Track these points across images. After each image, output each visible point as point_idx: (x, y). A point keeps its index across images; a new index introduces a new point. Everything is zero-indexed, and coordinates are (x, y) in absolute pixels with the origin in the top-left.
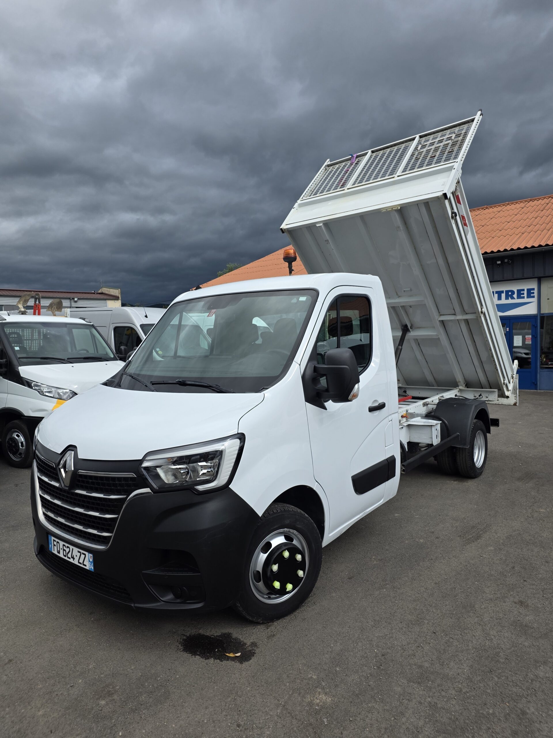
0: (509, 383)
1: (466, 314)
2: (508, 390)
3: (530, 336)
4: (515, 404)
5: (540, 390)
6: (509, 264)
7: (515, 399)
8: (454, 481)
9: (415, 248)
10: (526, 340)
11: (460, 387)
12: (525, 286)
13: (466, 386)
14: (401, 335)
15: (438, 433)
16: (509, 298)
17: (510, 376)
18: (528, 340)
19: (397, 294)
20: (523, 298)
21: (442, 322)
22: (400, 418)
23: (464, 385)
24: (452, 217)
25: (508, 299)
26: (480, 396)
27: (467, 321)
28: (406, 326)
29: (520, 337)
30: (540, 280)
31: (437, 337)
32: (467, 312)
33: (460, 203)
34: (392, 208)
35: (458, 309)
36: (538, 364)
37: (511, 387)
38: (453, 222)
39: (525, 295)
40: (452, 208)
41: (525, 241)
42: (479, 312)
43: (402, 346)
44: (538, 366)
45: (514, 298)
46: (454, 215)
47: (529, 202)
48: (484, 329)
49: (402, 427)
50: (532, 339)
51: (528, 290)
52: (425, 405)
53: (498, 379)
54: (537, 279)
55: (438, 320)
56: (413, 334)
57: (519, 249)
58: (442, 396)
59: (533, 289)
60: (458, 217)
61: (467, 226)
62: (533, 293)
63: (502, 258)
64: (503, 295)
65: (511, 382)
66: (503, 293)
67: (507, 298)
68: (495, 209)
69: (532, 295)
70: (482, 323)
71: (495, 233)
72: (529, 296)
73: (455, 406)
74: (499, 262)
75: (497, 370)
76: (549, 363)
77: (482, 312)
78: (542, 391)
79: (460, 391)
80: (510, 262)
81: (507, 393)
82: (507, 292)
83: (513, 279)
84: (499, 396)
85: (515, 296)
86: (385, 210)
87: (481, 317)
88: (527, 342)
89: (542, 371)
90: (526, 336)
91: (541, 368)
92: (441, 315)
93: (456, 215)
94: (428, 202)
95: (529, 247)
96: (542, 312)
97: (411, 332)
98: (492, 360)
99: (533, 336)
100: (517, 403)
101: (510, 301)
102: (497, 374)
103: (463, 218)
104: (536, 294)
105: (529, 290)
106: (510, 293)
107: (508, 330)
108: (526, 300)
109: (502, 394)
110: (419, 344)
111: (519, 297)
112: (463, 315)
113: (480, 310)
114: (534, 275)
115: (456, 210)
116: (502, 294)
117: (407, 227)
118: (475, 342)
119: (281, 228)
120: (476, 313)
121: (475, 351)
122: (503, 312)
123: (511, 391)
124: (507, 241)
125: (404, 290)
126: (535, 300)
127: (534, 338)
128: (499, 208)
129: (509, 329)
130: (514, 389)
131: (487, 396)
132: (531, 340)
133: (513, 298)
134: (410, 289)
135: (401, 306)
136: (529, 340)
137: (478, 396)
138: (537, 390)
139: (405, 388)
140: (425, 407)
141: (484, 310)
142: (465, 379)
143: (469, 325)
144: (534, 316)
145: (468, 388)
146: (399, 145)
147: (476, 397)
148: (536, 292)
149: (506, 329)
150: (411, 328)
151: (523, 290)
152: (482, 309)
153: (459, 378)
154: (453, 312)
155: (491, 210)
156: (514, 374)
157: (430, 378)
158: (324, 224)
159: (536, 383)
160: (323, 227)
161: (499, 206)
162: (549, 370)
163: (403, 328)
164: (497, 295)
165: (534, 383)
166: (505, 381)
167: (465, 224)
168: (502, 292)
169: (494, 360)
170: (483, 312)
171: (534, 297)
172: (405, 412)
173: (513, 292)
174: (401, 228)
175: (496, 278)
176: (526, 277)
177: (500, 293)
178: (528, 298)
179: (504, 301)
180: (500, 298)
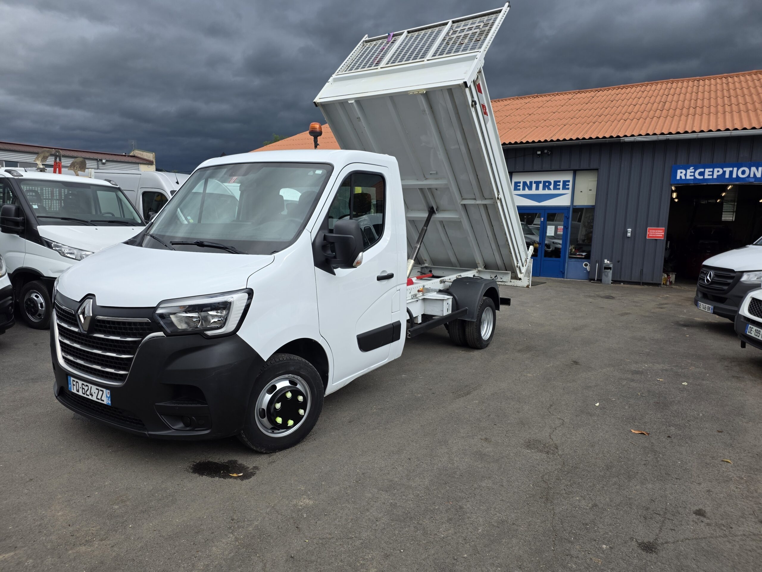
0: (523, 266)
1: (485, 199)
2: (521, 273)
3: (562, 227)
4: (528, 287)
5: (566, 278)
6: (548, 155)
7: (528, 282)
8: (463, 351)
9: (440, 133)
10: (558, 231)
11: (479, 269)
12: (562, 177)
13: (484, 268)
14: (427, 216)
15: (449, 307)
16: (546, 188)
17: (523, 260)
18: (559, 231)
19: (424, 177)
20: (559, 189)
21: (464, 206)
22: (417, 292)
23: (483, 267)
24: (472, 106)
25: (545, 190)
26: (495, 277)
27: (485, 206)
28: (432, 208)
29: (553, 227)
30: (575, 172)
31: (459, 220)
32: (486, 198)
33: (481, 93)
34: (418, 92)
35: (478, 194)
36: (567, 254)
37: (524, 270)
38: (473, 110)
39: (561, 187)
40: (472, 97)
41: (565, 132)
42: (495, 198)
43: (427, 227)
44: (567, 256)
46: (473, 103)
47: (577, 94)
48: (500, 215)
49: (418, 300)
50: (563, 229)
51: (563, 181)
52: (441, 282)
53: (512, 262)
54: (573, 171)
55: (460, 203)
56: (438, 216)
57: (558, 140)
58: (460, 276)
59: (569, 181)
60: (478, 106)
61: (487, 115)
62: (568, 185)
63: (542, 149)
64: (541, 186)
65: (524, 266)
66: (541, 183)
67: (544, 189)
68: (545, 98)
69: (567, 187)
70: (498, 209)
71: (540, 123)
72: (564, 188)
73: (468, 283)
74: (539, 153)
75: (511, 253)
76: (578, 253)
77: (498, 198)
78: (569, 280)
79: (479, 272)
80: (549, 154)
81: (520, 276)
82: (545, 182)
83: (551, 170)
84: (512, 278)
85: (552, 187)
86: (412, 93)
87: (497, 202)
88: (558, 233)
89: (570, 260)
90: (559, 227)
91: (570, 257)
92: (463, 199)
93: (476, 104)
94: (451, 89)
95: (567, 139)
96: (575, 204)
97: (437, 214)
98: (507, 244)
99: (565, 227)
100: (529, 285)
101: (547, 192)
102: (511, 257)
103: (483, 107)
104: (570, 186)
105: (565, 182)
107: (542, 220)
108: (561, 191)
109: (516, 277)
110: (444, 226)
111: (555, 188)
112: (482, 200)
113: (496, 196)
114: (570, 168)
115: (476, 99)
116: (540, 184)
117: (433, 112)
118: (493, 226)
119: (314, 101)
120: (493, 199)
121: (492, 235)
122: (539, 202)
123: (524, 274)
124: (549, 132)
125: (431, 172)
126: (569, 192)
127: (566, 228)
128: (549, 98)
129: (544, 219)
130: (527, 271)
131: (502, 277)
132: (562, 231)
133: (549, 189)
134: (436, 173)
135: (427, 188)
136: (561, 231)
137: (493, 278)
138: (564, 278)
139: (431, 268)
140: (442, 284)
141: (501, 196)
142: (484, 261)
143: (487, 210)
144: (568, 208)
145: (486, 269)
146: (433, 28)
147: (492, 278)
148: (571, 184)
149: (541, 219)
150: (437, 211)
151: (560, 182)
152: (498, 195)
153: (479, 260)
154: (473, 197)
155: (541, 98)
156: (527, 259)
157: (453, 259)
158: (355, 101)
159: (563, 272)
160: (355, 104)
161: (549, 95)
162: (576, 259)
163: (429, 210)
164: (535, 184)
165: (562, 272)
166: (518, 264)
167: (485, 113)
169: (509, 244)
170: (500, 198)
171: (568, 189)
172: (422, 287)
173: (550, 183)
174: (427, 112)
175: (535, 168)
176: (562, 169)
177: (537, 183)
178: (563, 189)
179: (541, 191)
180: (537, 188)
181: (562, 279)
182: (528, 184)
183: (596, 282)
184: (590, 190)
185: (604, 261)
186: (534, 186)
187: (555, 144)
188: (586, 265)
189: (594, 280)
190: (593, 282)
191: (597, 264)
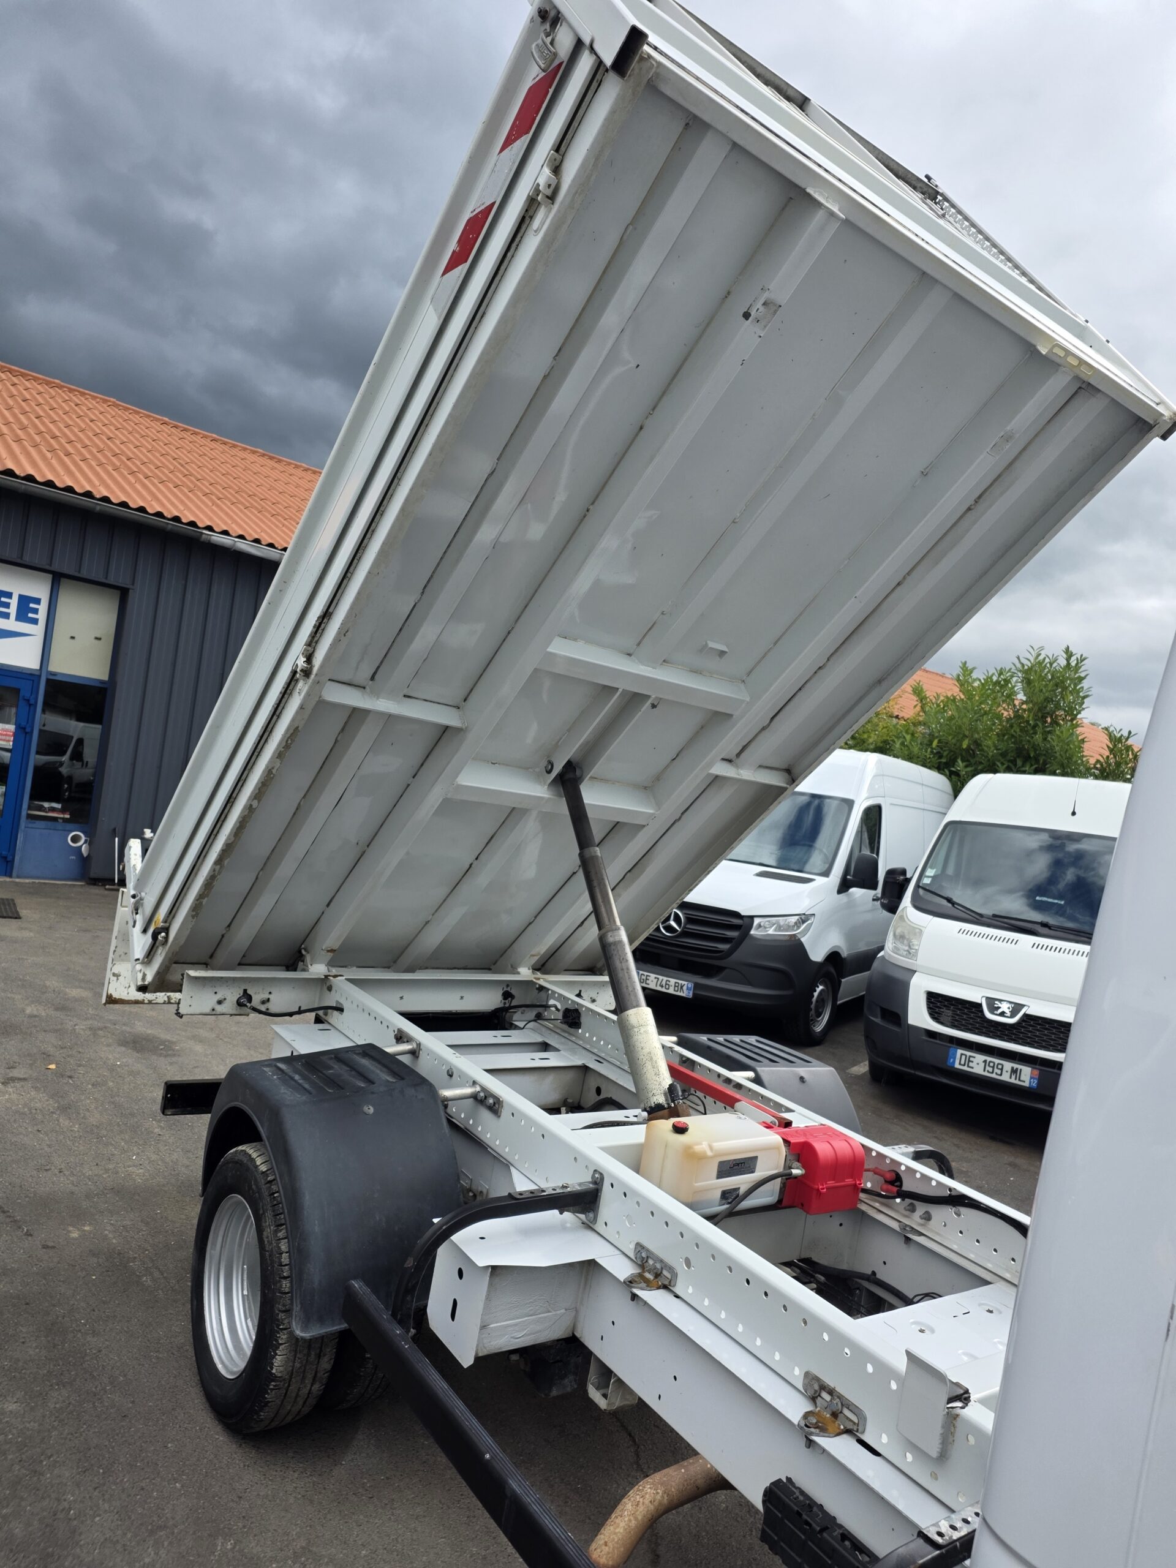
3: (13, 728)
5: (18, 877)
12: (20, 586)
30: (58, 579)
36: (25, 806)
39: (13, 610)
44: (24, 812)
50: (15, 735)
51: (21, 597)
54: (50, 576)
59: (38, 601)
62: (36, 611)
69: (30, 615)
78: (27, 881)
89: (30, 825)
91: (29, 817)
96: (53, 667)
99: (16, 727)
104: (42, 616)
105: (24, 601)
108: (11, 625)
114: (51, 565)
126: (38, 630)
127: (21, 732)
132: (12, 739)
136: (8, 738)
138: (10, 876)
144: (31, 674)
148: (43, 608)
151: (9, 595)
159: (9, 858)
162: (49, 823)
165: (5, 858)
171: (35, 621)
176: (27, 563)
178: (18, 619)
181: (8, 879)
183: (115, 887)
184: (97, 638)
187: (23, 487)
188: (75, 839)
189: (111, 881)
190: (107, 887)
191: (117, 839)
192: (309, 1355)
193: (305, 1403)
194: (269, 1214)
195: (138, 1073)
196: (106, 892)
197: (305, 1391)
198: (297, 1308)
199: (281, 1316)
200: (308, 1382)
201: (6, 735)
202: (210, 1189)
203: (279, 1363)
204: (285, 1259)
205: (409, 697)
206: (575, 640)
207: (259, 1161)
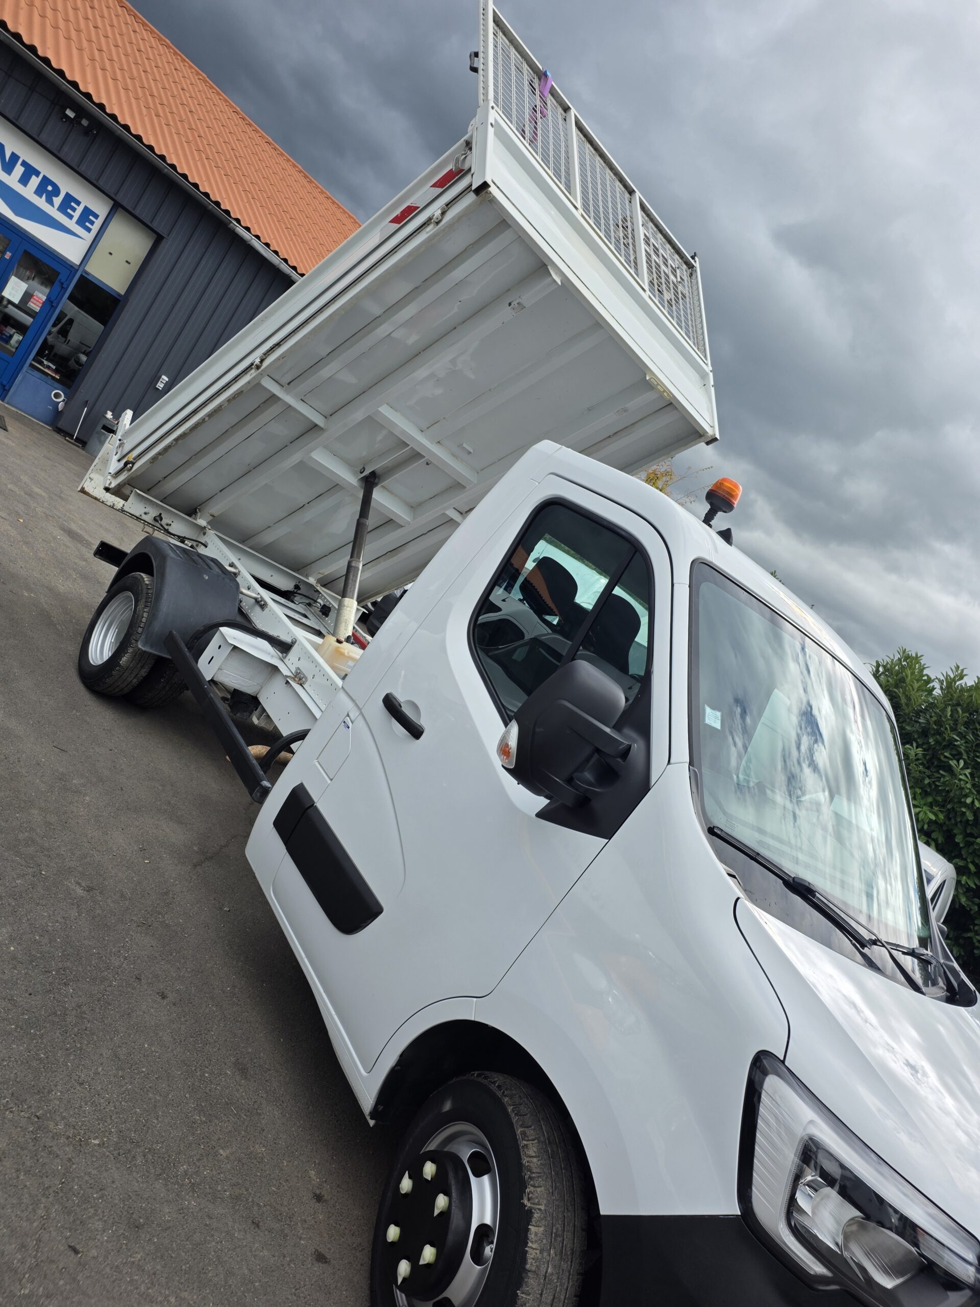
3: (44, 298)
5: (8, 403)
6: (87, 135)
10: (32, 300)
12: (88, 199)
16: (44, 196)
18: (35, 302)
20: (71, 217)
25: (41, 197)
29: (24, 286)
30: (116, 207)
34: (658, 384)
36: (31, 356)
39: (77, 215)
44: (29, 361)
45: (52, 204)
50: (44, 303)
51: (86, 208)
54: (114, 203)
57: (127, 128)
59: (96, 216)
62: (92, 223)
63: (81, 112)
64: (35, 181)
66: (37, 176)
67: (39, 191)
69: (87, 224)
74: (70, 114)
78: (13, 409)
80: (91, 134)
82: (46, 181)
83: (74, 166)
88: (30, 304)
89: (30, 372)
90: (36, 293)
91: (31, 365)
95: (145, 140)
96: (89, 269)
99: (47, 299)
101: (41, 202)
104: (95, 228)
105: (87, 212)
106: (50, 188)
107: (8, 257)
108: (71, 224)
111: (64, 207)
114: (113, 193)
116: (34, 177)
126: (89, 237)
127: (50, 306)
129: (11, 257)
132: (40, 305)
133: (50, 202)
136: (38, 304)
138: (3, 400)
144: (71, 266)
148: (98, 223)
151: (78, 203)
159: (7, 388)
162: (44, 376)
165: (4, 386)
168: (37, 173)
171: (89, 230)
173: (56, 191)
175: (43, 137)
176: (99, 186)
177: (30, 171)
178: (78, 222)
179: (28, 192)
180: (24, 180)
182: (8, 156)
183: (73, 441)
184: (127, 262)
185: (106, 413)
186: (19, 170)
187: (120, 132)
188: (57, 396)
189: (71, 436)
190: (67, 438)
191: (86, 409)
192: (138, 664)
193: (128, 685)
194: (144, 600)
195: (69, 547)
196: (65, 442)
197: (130, 679)
198: (143, 637)
199: (133, 641)
200: (133, 676)
201: (37, 301)
202: (115, 587)
203: (124, 660)
204: (144, 620)
205: (303, 401)
206: (396, 411)
207: (146, 579)
